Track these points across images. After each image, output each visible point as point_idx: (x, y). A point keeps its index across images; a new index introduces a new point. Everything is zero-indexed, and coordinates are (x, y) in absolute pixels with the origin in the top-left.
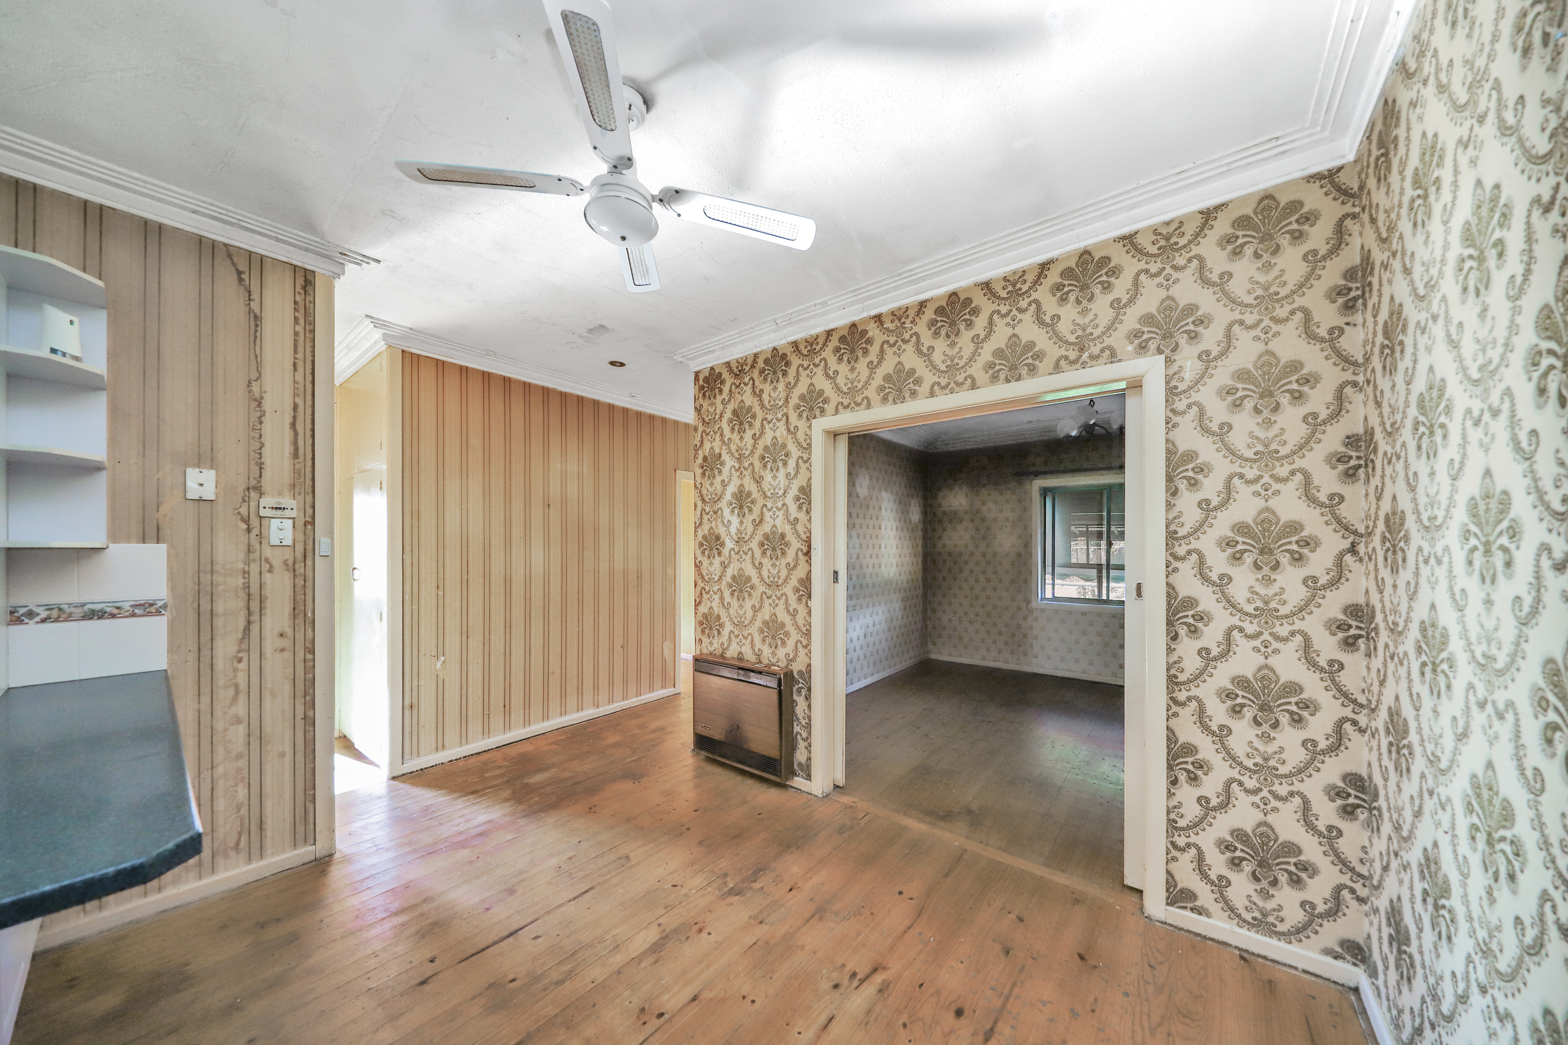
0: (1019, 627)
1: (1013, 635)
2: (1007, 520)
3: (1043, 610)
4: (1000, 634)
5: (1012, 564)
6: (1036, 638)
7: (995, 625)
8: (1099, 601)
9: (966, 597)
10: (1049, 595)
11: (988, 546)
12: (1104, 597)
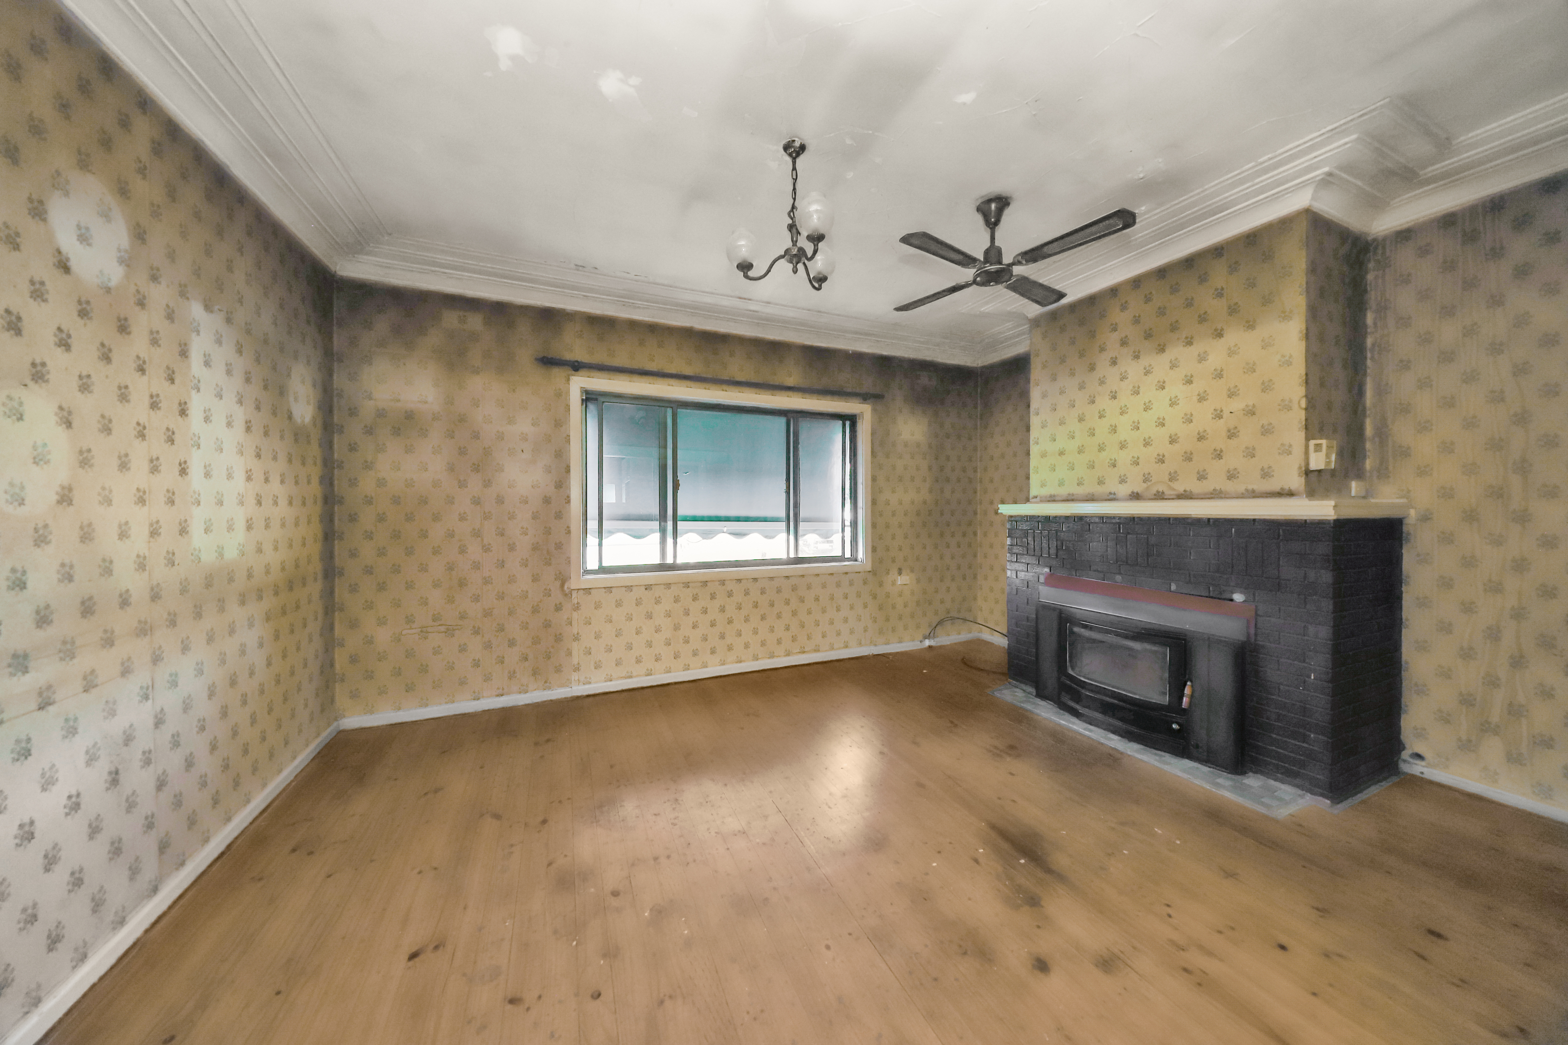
0: (547, 625)
1: (536, 641)
2: (524, 438)
3: (588, 591)
4: (512, 643)
5: (535, 517)
6: (577, 638)
7: (501, 629)
8: (662, 567)
9: (436, 585)
10: (592, 564)
11: (487, 484)
12: (669, 560)
